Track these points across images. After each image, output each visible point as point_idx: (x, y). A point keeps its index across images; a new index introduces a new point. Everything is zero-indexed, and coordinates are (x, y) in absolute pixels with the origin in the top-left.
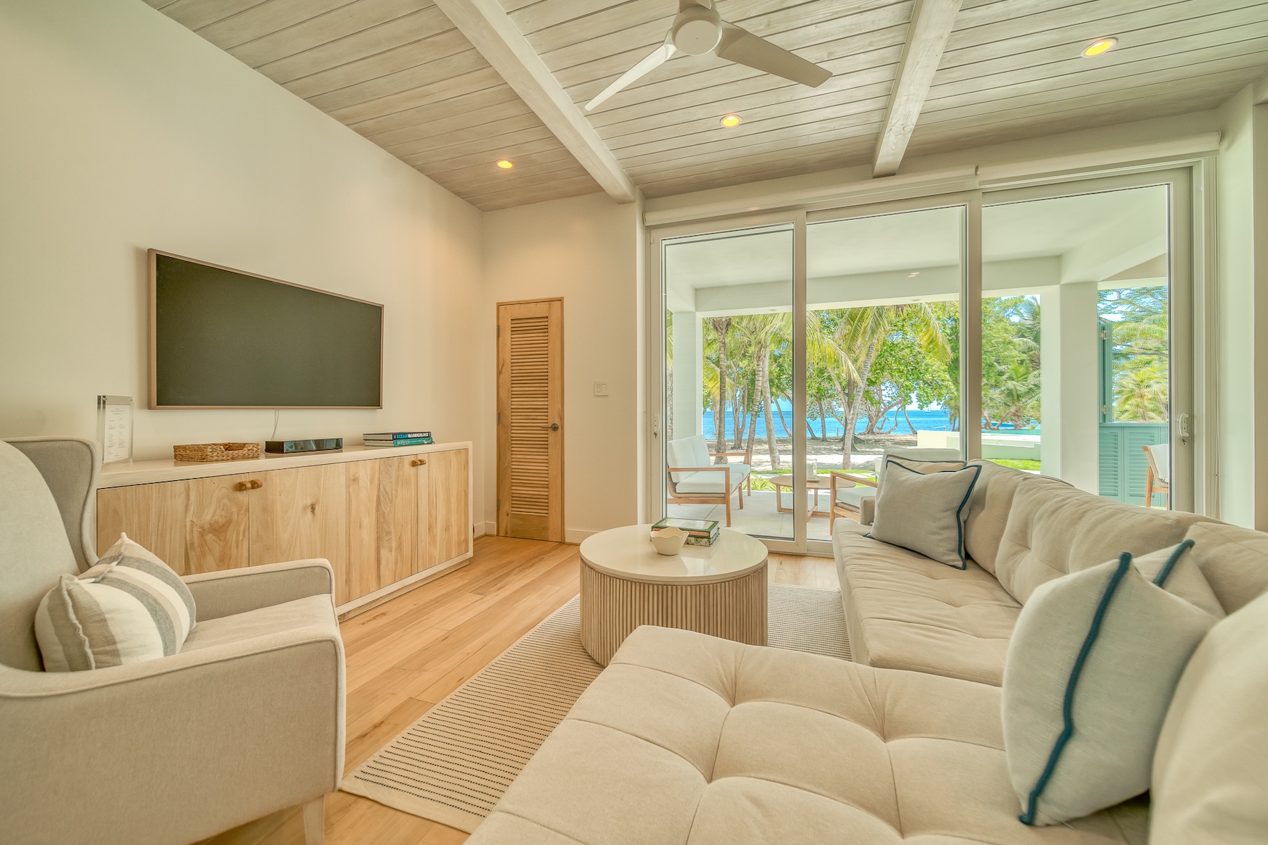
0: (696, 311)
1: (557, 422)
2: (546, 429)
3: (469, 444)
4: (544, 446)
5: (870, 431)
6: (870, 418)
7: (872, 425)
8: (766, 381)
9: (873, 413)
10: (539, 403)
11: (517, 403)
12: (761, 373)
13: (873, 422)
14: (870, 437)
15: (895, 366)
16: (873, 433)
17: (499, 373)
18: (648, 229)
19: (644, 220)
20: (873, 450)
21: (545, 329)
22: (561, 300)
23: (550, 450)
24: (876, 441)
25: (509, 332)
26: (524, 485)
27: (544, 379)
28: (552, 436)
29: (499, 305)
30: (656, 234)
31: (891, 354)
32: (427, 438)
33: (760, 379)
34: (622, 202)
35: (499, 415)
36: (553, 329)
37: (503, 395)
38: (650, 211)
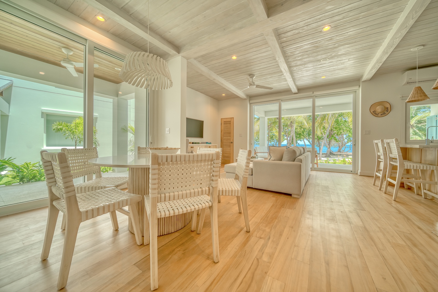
0: (265, 117)
1: (232, 141)
2: (230, 143)
3: (217, 145)
4: (230, 146)
5: (339, 151)
6: (339, 146)
7: (340, 149)
8: (294, 134)
9: (340, 145)
10: (229, 138)
11: (225, 138)
12: (292, 131)
13: (341, 148)
14: (339, 153)
15: (345, 128)
16: (340, 152)
17: (221, 132)
18: (250, 104)
19: (249, 102)
20: (338, 157)
21: (230, 124)
22: (233, 118)
23: (231, 147)
24: (340, 154)
25: (223, 124)
26: (225, 154)
27: (230, 133)
28: (231, 144)
29: (221, 119)
30: (252, 104)
31: (344, 124)
32: (211, 143)
33: (292, 133)
34: (245, 99)
35: (221, 140)
36: (232, 123)
37: (222, 136)
38: (251, 100)
